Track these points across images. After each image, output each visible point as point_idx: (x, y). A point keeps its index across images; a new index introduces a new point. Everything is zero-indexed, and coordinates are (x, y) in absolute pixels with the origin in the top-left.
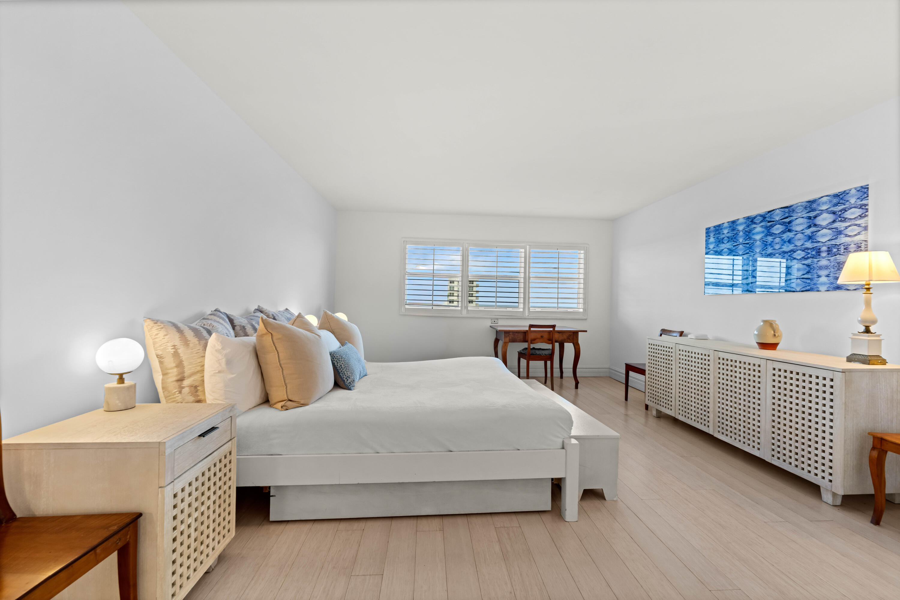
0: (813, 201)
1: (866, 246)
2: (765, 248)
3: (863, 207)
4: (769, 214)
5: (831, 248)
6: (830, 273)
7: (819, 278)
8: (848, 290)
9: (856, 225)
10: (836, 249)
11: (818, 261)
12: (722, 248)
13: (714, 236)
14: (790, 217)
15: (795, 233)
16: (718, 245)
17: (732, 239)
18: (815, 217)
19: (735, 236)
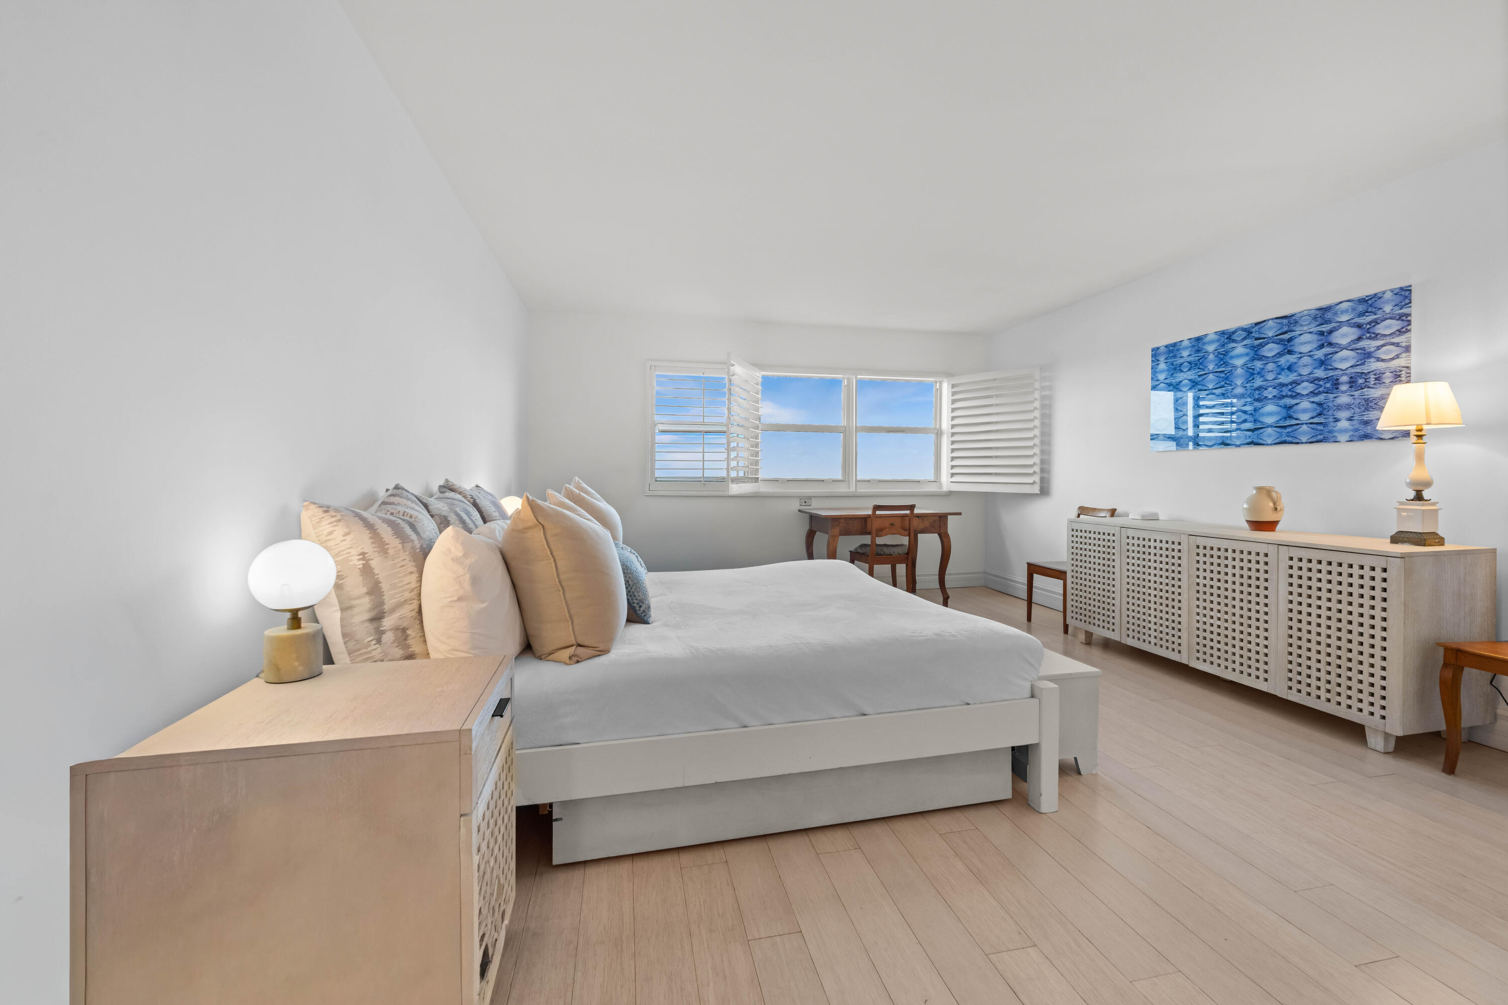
0: (1327, 308)
1: (1409, 375)
2: (1251, 378)
3: (1404, 318)
4: (1257, 327)
5: (1356, 378)
6: (1354, 415)
7: (1336, 423)
8: (1381, 439)
9: (1393, 344)
10: (1362, 379)
11: (1335, 398)
12: (1180, 379)
13: (1165, 361)
14: (1290, 331)
15: (1299, 356)
16: (1172, 374)
17: (1196, 365)
18: (1330, 332)
19: (1200, 361)
